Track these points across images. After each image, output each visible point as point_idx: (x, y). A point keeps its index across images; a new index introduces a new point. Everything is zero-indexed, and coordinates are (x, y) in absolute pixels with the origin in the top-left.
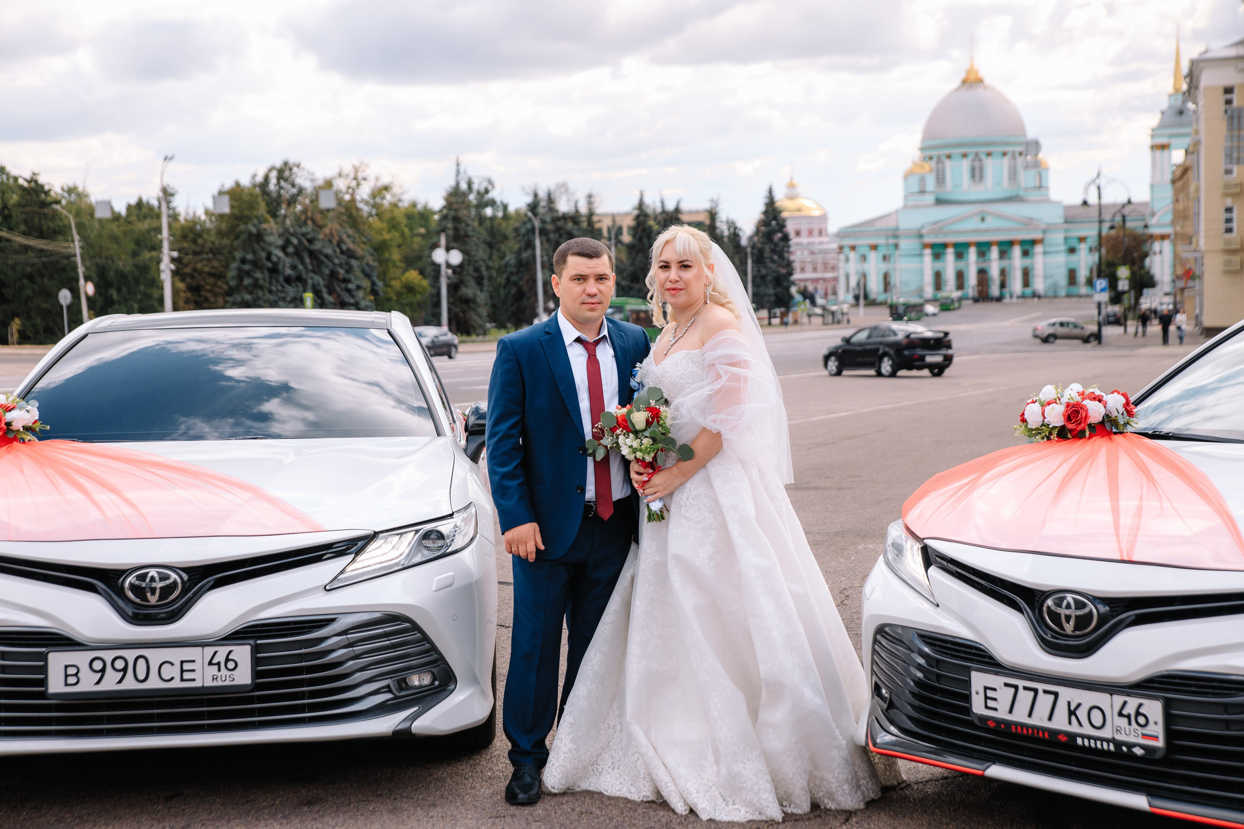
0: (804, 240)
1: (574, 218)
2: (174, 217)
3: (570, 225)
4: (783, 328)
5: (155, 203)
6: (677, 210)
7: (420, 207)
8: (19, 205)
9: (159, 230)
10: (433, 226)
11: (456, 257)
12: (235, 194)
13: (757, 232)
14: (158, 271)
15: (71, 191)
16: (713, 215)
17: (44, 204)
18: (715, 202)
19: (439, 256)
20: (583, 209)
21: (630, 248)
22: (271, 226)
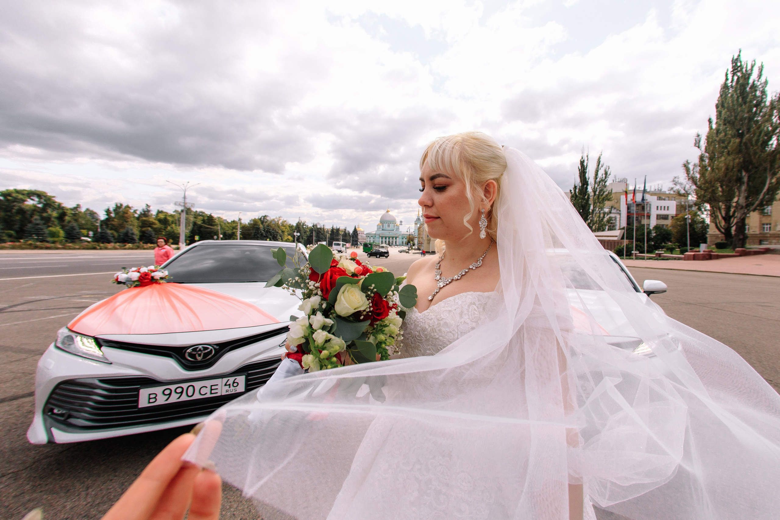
0: (360, 235)
1: (321, 229)
2: (241, 224)
3: (320, 230)
4: (357, 249)
5: (237, 221)
6: (339, 228)
7: (291, 225)
8: (207, 219)
9: (237, 226)
10: (294, 229)
11: (299, 234)
12: (255, 221)
13: (353, 233)
14: (237, 233)
15: (219, 218)
16: (345, 230)
17: (212, 220)
18: (346, 228)
19: (295, 234)
20: (322, 227)
21: (331, 234)
22: (261, 226)
